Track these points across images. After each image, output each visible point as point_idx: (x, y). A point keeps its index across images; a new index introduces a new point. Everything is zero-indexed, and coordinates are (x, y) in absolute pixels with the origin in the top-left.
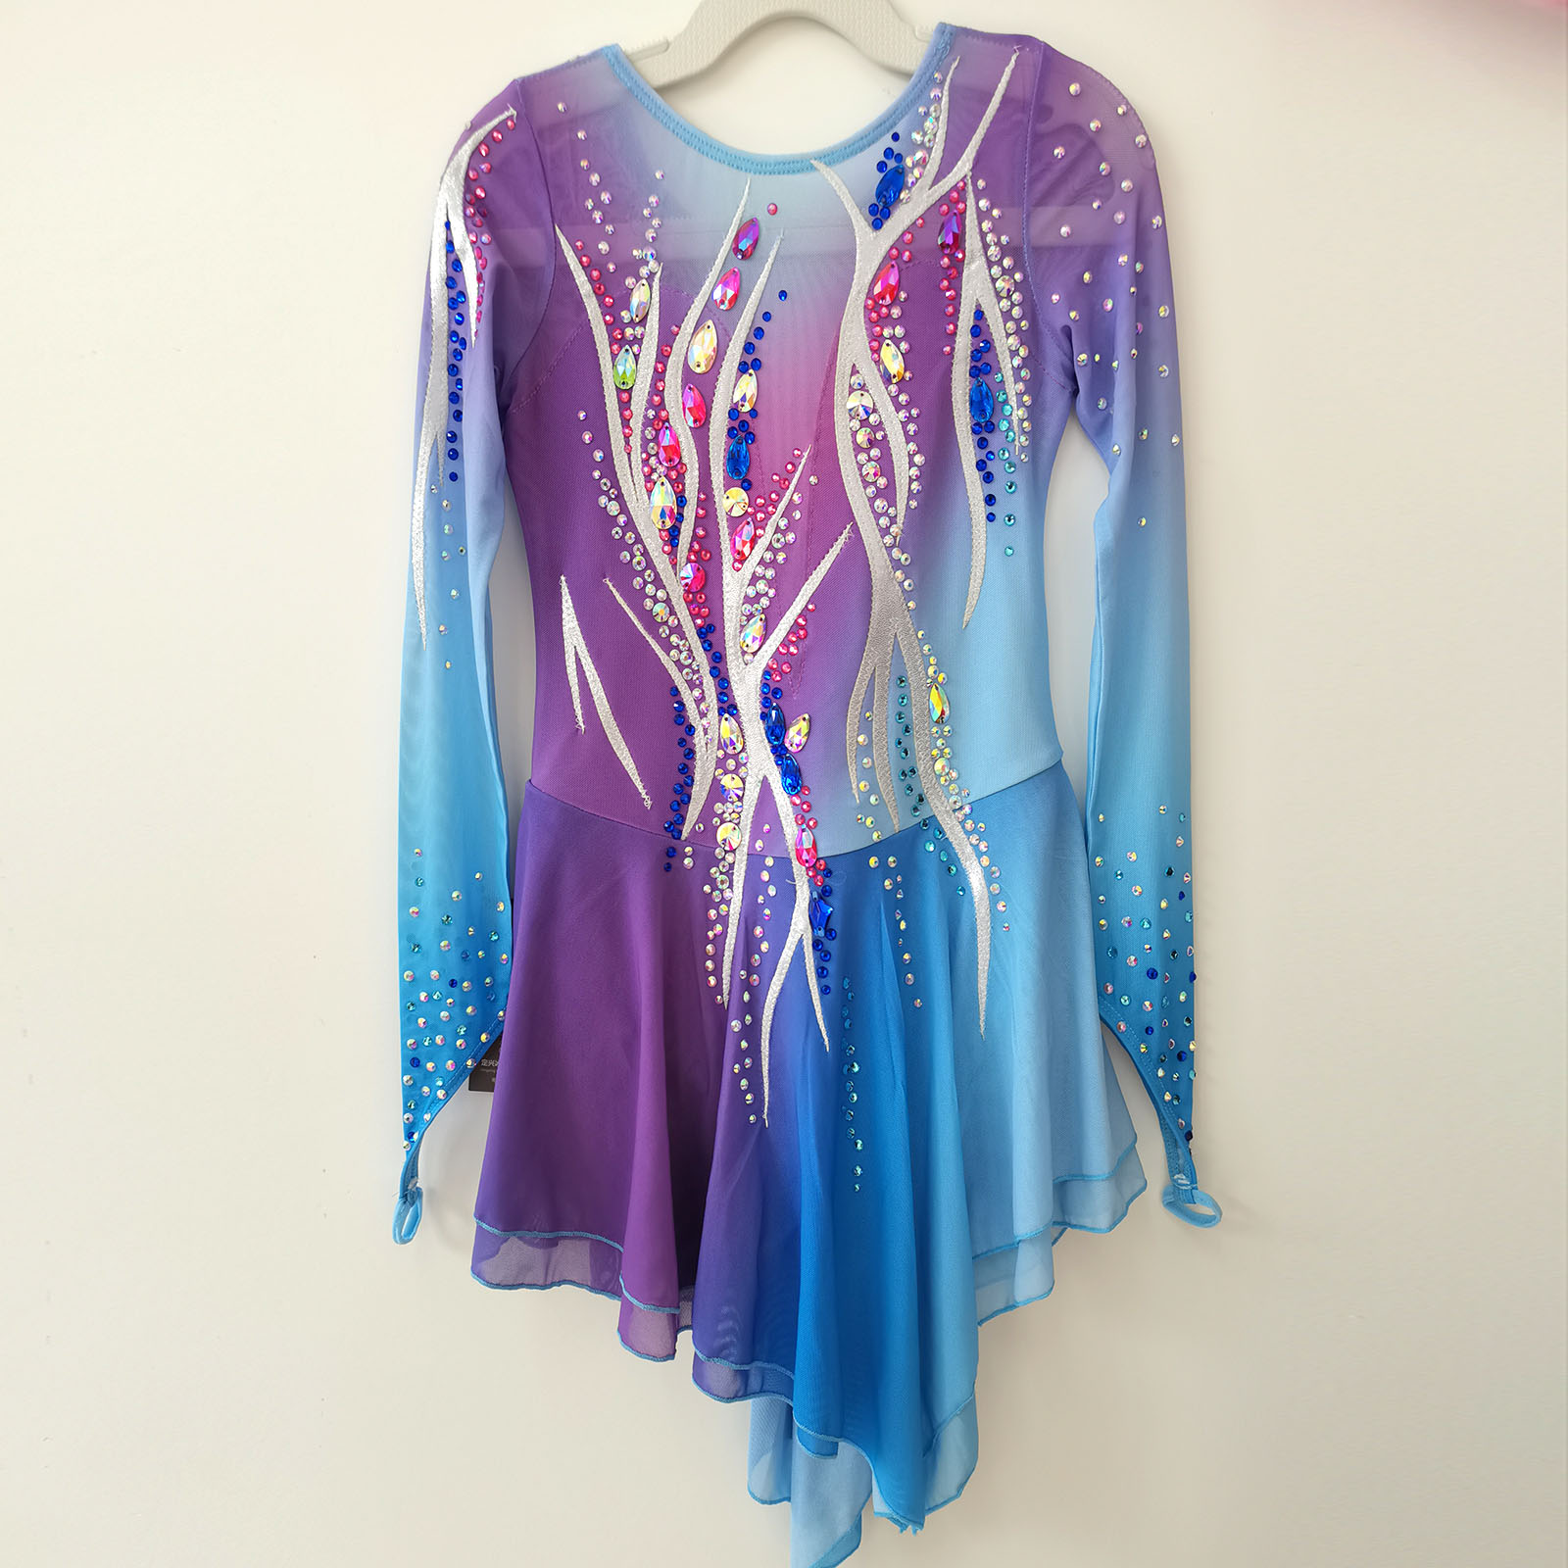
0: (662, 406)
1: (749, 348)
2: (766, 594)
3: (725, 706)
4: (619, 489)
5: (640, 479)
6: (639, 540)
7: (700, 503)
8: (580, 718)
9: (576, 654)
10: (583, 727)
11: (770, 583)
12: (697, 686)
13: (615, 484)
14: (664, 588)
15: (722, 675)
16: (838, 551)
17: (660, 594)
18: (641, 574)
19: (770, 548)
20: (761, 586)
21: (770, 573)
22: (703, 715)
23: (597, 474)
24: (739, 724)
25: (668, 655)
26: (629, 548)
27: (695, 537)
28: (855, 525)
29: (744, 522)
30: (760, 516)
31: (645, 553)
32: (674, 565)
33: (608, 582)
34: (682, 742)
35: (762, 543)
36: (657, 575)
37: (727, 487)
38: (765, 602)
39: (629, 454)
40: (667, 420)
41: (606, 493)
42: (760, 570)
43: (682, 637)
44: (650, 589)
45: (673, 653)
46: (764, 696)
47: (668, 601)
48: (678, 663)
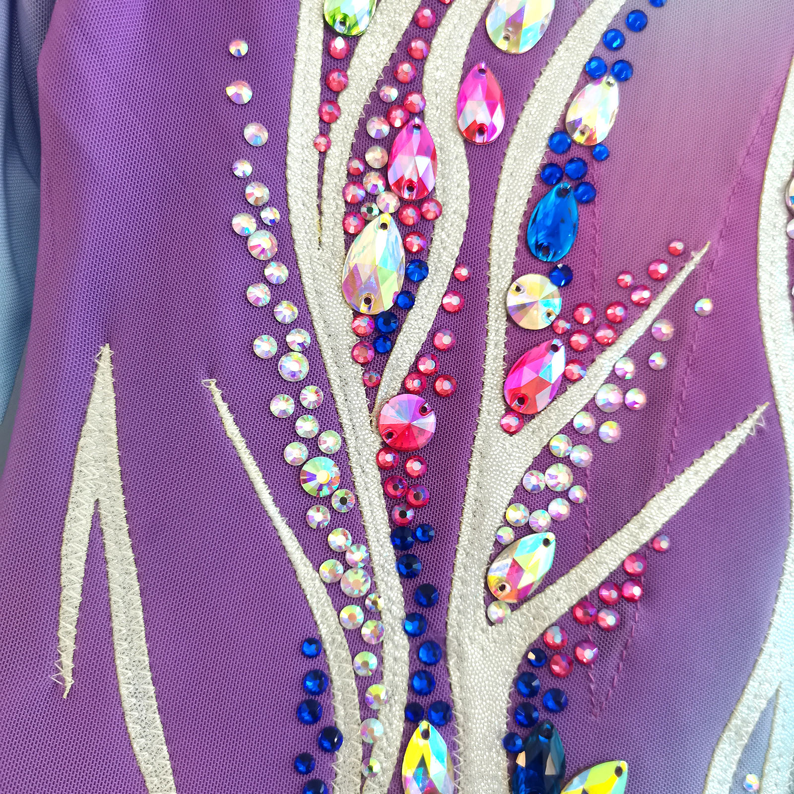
0: (414, 85)
1: (612, 38)
2: (564, 494)
3: (424, 701)
4: (285, 211)
5: (335, 207)
6: (304, 321)
7: (455, 285)
8: (67, 661)
9: (96, 518)
10: (69, 681)
11: (579, 474)
12: (368, 647)
13: (280, 199)
14: (339, 428)
15: (430, 635)
16: (733, 449)
17: (330, 441)
18: (294, 389)
19: (591, 407)
20: (559, 476)
21: (581, 455)
22: (367, 710)
23: (243, 168)
24: (452, 746)
25: (317, 568)
26: (280, 331)
27: (429, 349)
28: (774, 406)
29: (544, 345)
30: (580, 340)
31: (312, 352)
32: (372, 390)
33: (213, 386)
34: (304, 763)
35: (577, 395)
36: (330, 398)
37: (520, 270)
38: (559, 507)
39: (323, 155)
40: (421, 114)
41: (255, 210)
42: (560, 445)
43: (359, 537)
44: (306, 426)
45: (326, 567)
46: (521, 700)
47: (341, 458)
48: (334, 588)
